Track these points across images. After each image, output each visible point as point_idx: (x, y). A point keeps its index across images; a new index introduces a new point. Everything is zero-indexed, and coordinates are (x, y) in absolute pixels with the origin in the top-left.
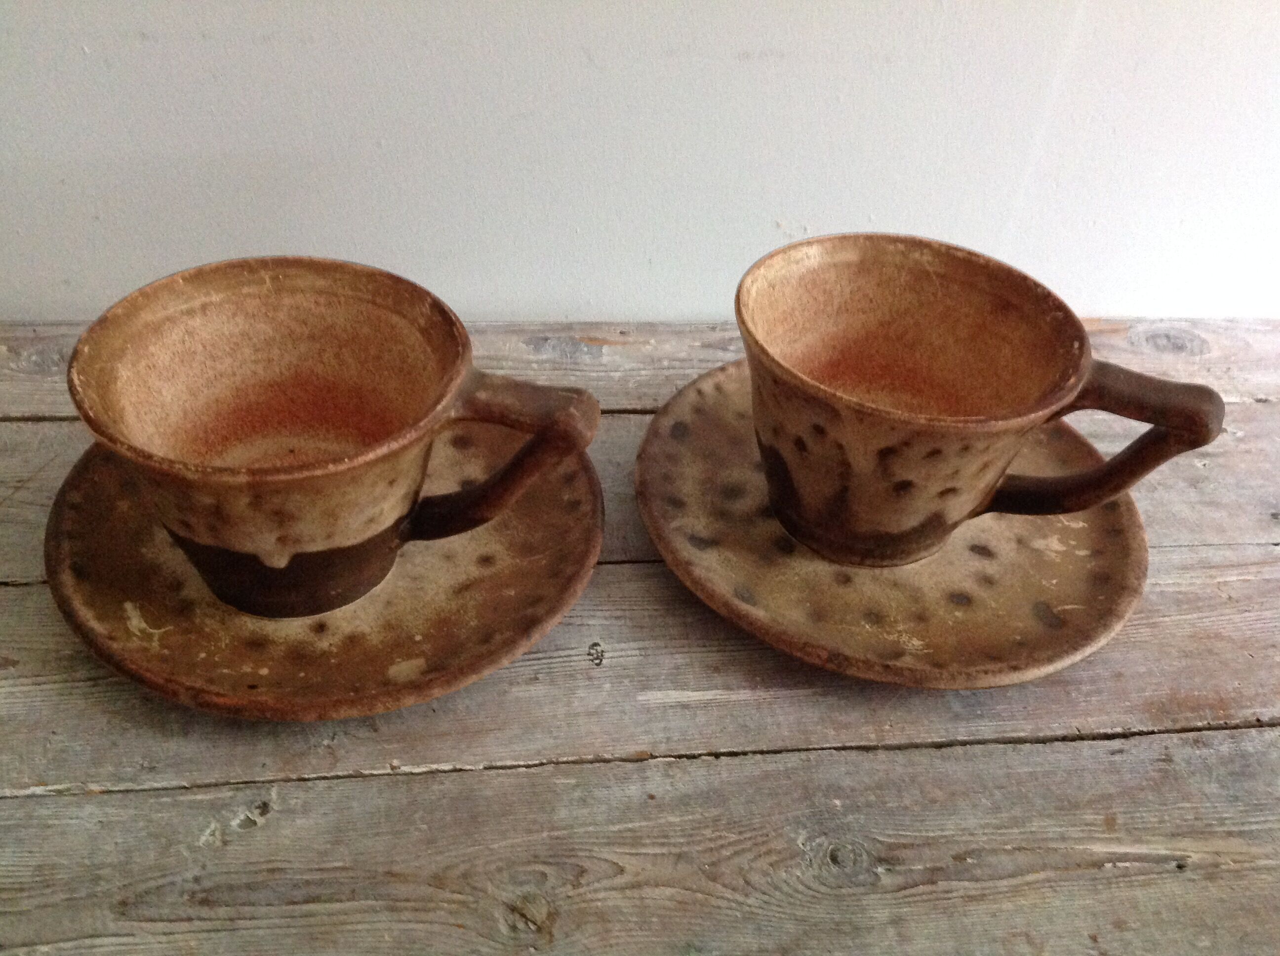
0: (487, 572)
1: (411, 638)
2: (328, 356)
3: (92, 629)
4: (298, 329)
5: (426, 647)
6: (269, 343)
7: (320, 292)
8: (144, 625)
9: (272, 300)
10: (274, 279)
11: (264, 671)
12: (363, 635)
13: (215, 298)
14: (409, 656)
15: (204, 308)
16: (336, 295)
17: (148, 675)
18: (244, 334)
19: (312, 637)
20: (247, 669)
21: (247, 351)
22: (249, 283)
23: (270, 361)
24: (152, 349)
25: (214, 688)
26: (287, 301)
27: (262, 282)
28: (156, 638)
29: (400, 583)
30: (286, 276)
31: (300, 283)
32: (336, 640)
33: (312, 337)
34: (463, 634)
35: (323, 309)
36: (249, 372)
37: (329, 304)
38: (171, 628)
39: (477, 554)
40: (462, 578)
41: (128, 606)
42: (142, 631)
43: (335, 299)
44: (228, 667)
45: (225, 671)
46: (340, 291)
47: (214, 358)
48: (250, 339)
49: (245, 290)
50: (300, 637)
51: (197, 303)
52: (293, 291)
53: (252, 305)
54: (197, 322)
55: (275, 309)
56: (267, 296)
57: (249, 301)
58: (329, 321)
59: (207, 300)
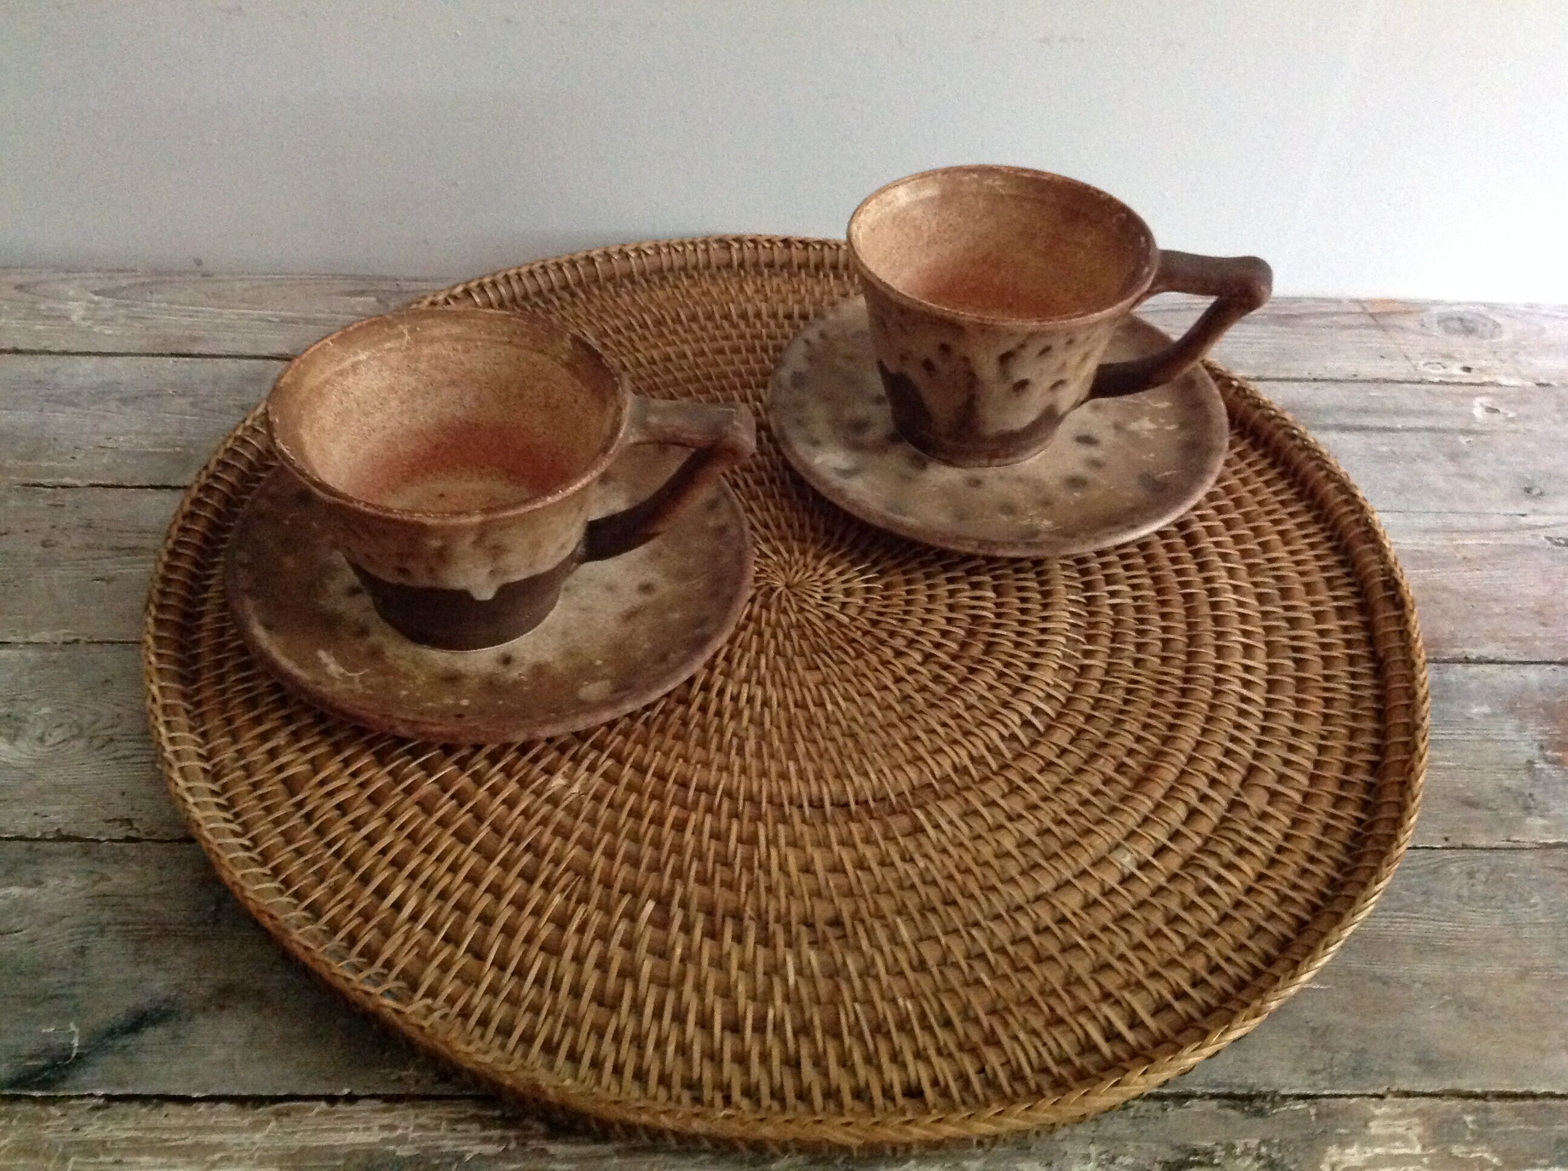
0: (650, 600)
2: (469, 400)
3: (297, 678)
4: (439, 377)
5: (608, 670)
6: (413, 394)
7: (457, 339)
8: (342, 670)
9: (413, 352)
10: (412, 331)
11: (465, 702)
12: (548, 665)
13: (363, 356)
14: (595, 679)
15: (354, 366)
16: (472, 341)
17: (363, 712)
18: (392, 389)
19: (501, 669)
20: (449, 701)
21: (394, 404)
22: (388, 339)
23: (415, 411)
25: (427, 719)
26: (426, 351)
27: (401, 335)
28: (357, 680)
31: (436, 332)
32: (524, 669)
33: (453, 383)
34: (640, 656)
35: (461, 356)
36: (397, 425)
37: (466, 351)
38: (367, 670)
39: (636, 584)
40: (628, 606)
41: (322, 654)
42: (342, 675)
43: (472, 344)
44: (432, 700)
45: (430, 704)
47: (367, 415)
48: (396, 392)
49: (388, 345)
50: (490, 670)
51: (347, 364)
52: (432, 341)
53: (394, 358)
54: (350, 381)
55: (417, 360)
56: (408, 349)
57: (392, 355)
58: (468, 366)
59: (356, 359)
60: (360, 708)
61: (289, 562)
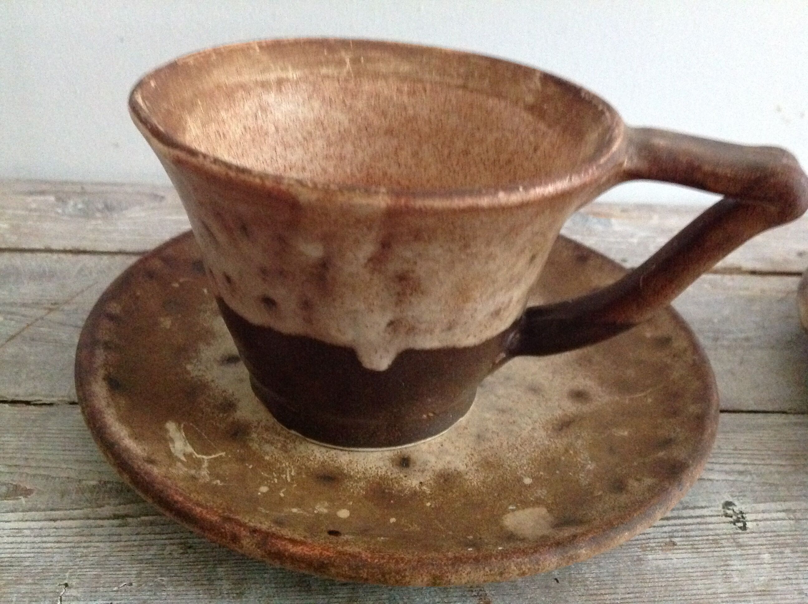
0: (585, 408)
1: (519, 480)
2: (405, 155)
3: (127, 450)
4: (376, 121)
5: (541, 493)
6: (343, 136)
7: (404, 78)
8: (190, 449)
9: (351, 85)
10: (355, 61)
11: (344, 514)
12: (459, 474)
13: (292, 74)
14: (524, 504)
15: (280, 82)
16: (421, 81)
17: (199, 510)
18: (319, 123)
19: (395, 473)
20: (322, 508)
21: (320, 143)
22: (327, 63)
23: (342, 158)
24: (223, 114)
25: (286, 532)
26: (367, 86)
27: (342, 63)
28: (206, 465)
29: (488, 416)
30: (368, 60)
31: (382, 67)
32: (428, 477)
33: (389, 132)
34: (584, 480)
35: (405, 98)
36: (319, 169)
37: (412, 93)
38: (223, 454)
39: (566, 389)
40: (558, 413)
41: (171, 426)
42: (189, 456)
43: (419, 86)
44: (298, 505)
45: (295, 510)
46: (427, 76)
47: (286, 146)
48: (324, 129)
49: (324, 71)
50: (382, 472)
51: (272, 76)
52: (376, 76)
53: (329, 88)
54: (271, 98)
55: (354, 96)
56: (346, 80)
57: (327, 83)
58: (411, 112)
59: (283, 75)
60: (198, 504)
61: (167, 323)
